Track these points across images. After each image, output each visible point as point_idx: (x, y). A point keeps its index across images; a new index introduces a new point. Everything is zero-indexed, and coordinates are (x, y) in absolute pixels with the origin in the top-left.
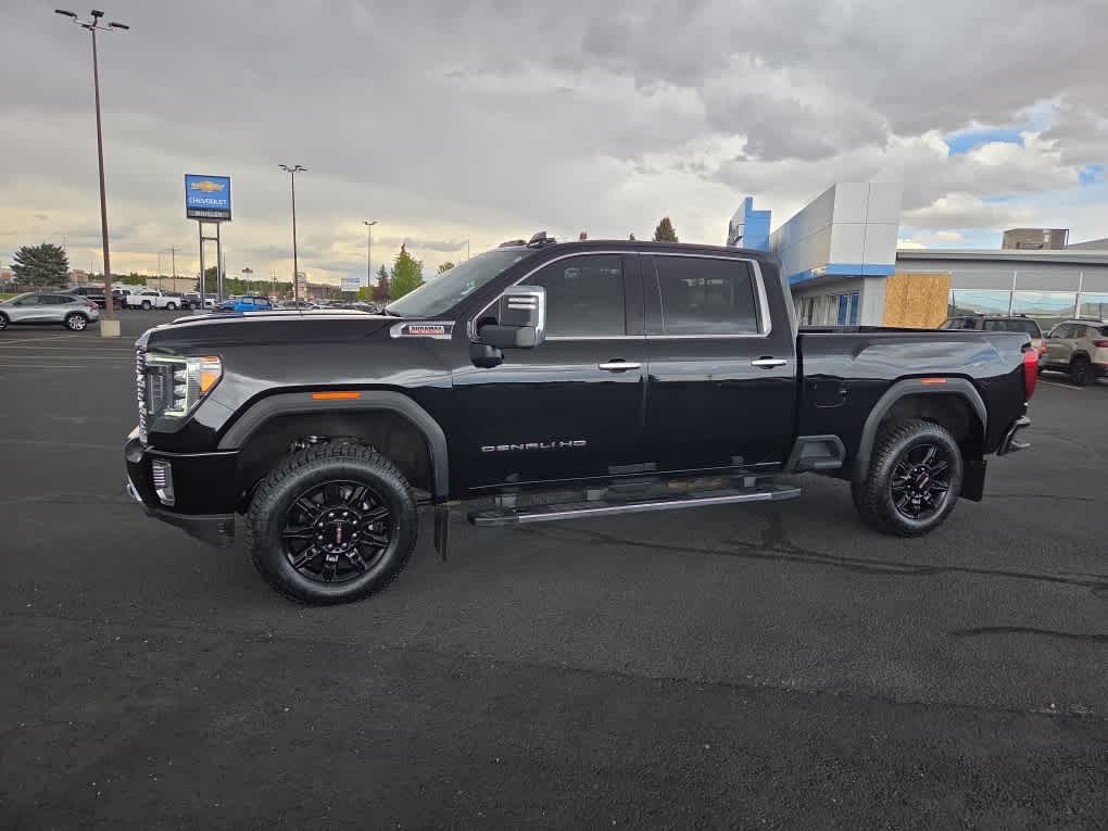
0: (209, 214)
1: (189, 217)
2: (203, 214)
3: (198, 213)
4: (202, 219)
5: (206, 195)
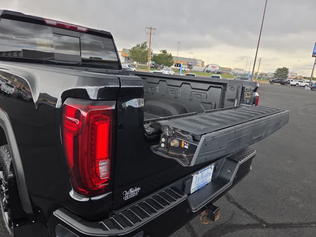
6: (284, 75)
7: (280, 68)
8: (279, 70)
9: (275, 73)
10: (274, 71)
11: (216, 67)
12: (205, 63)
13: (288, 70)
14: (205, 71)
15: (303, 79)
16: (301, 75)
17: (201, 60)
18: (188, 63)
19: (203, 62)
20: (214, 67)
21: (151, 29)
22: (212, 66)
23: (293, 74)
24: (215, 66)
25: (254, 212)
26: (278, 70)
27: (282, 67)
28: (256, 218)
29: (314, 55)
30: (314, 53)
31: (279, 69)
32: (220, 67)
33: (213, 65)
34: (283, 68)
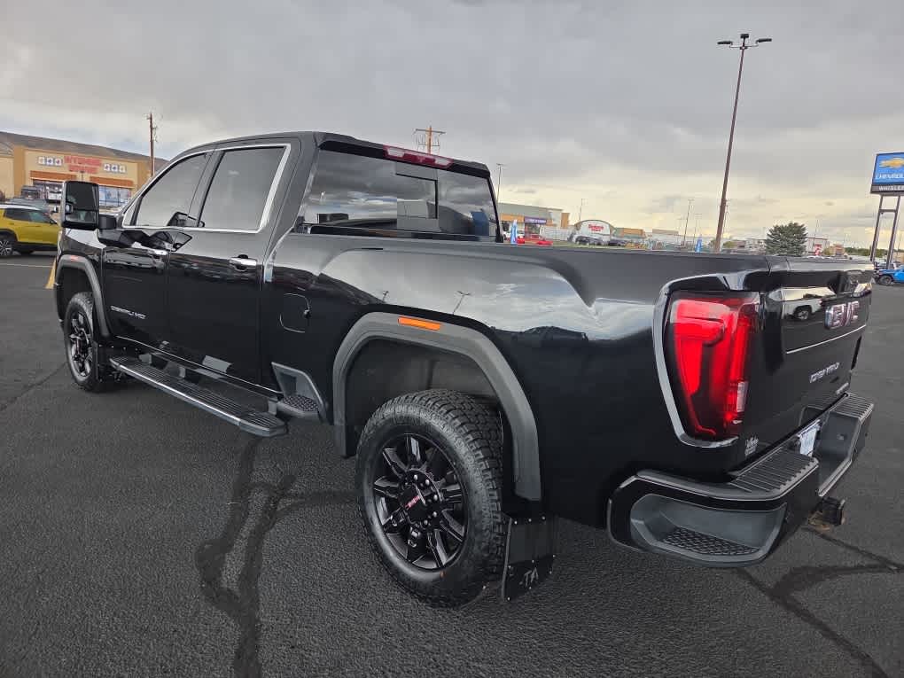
0: (892, 188)
1: (872, 192)
2: (886, 188)
3: (881, 188)
4: (884, 193)
5: (891, 171)
6: (793, 244)
7: (779, 225)
8: (778, 231)
9: (767, 241)
10: (764, 235)
11: (602, 228)
12: (570, 218)
13: (804, 229)
14: (574, 240)
15: (846, 254)
16: (840, 243)
17: (561, 210)
18: (525, 218)
19: (565, 216)
20: (595, 228)
21: (431, 132)
22: (590, 226)
23: (816, 242)
24: (599, 224)
25: (860, 546)
26: (775, 231)
27: (785, 223)
28: (870, 555)
29: (876, 188)
30: (875, 184)
31: (777, 228)
32: (611, 228)
33: (593, 224)
34: (790, 225)
